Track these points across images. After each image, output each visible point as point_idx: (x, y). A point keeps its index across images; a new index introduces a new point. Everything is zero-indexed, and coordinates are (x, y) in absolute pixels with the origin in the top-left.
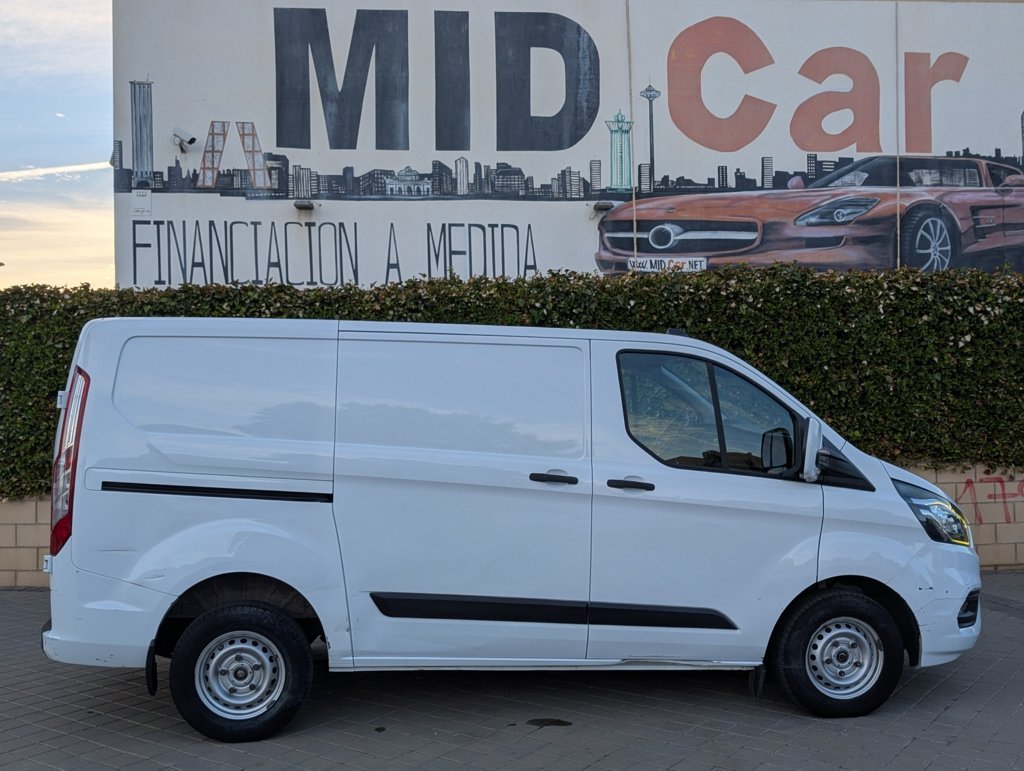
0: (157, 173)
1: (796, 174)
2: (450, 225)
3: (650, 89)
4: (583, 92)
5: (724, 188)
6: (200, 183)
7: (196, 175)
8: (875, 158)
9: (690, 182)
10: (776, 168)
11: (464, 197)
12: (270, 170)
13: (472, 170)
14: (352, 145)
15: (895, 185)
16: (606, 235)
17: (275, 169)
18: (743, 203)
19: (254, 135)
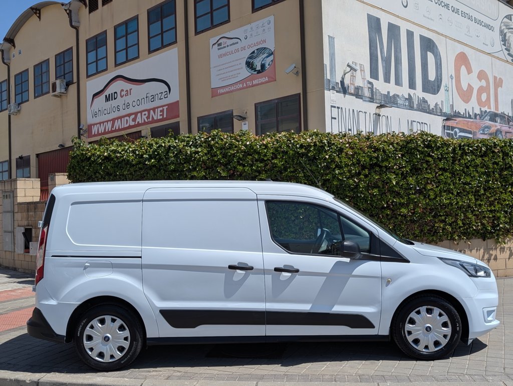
0: (337, 83)
1: (478, 114)
2: (413, 121)
3: (451, 76)
4: (439, 74)
5: (466, 118)
6: (350, 91)
7: (348, 86)
8: (490, 111)
9: (460, 113)
10: (475, 112)
11: (416, 110)
12: (369, 88)
13: (417, 100)
14: (389, 83)
15: (493, 122)
16: (446, 131)
17: (370, 88)
18: (470, 123)
19: (364, 71)
